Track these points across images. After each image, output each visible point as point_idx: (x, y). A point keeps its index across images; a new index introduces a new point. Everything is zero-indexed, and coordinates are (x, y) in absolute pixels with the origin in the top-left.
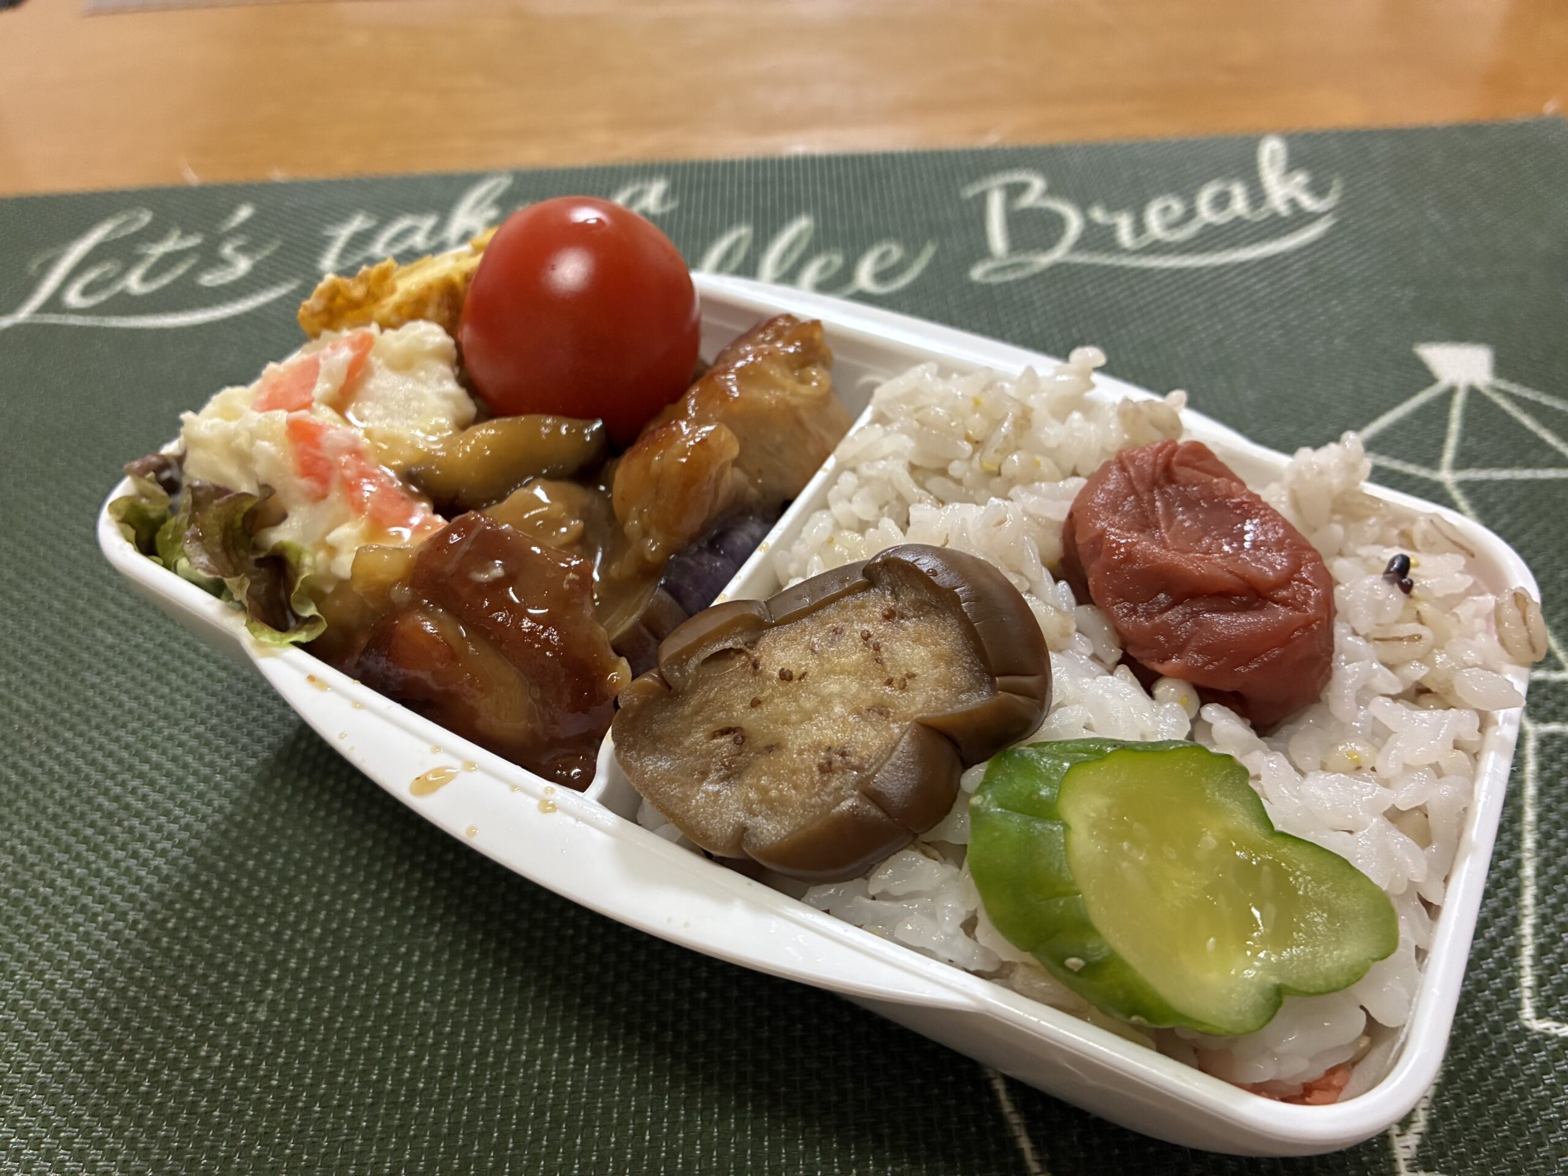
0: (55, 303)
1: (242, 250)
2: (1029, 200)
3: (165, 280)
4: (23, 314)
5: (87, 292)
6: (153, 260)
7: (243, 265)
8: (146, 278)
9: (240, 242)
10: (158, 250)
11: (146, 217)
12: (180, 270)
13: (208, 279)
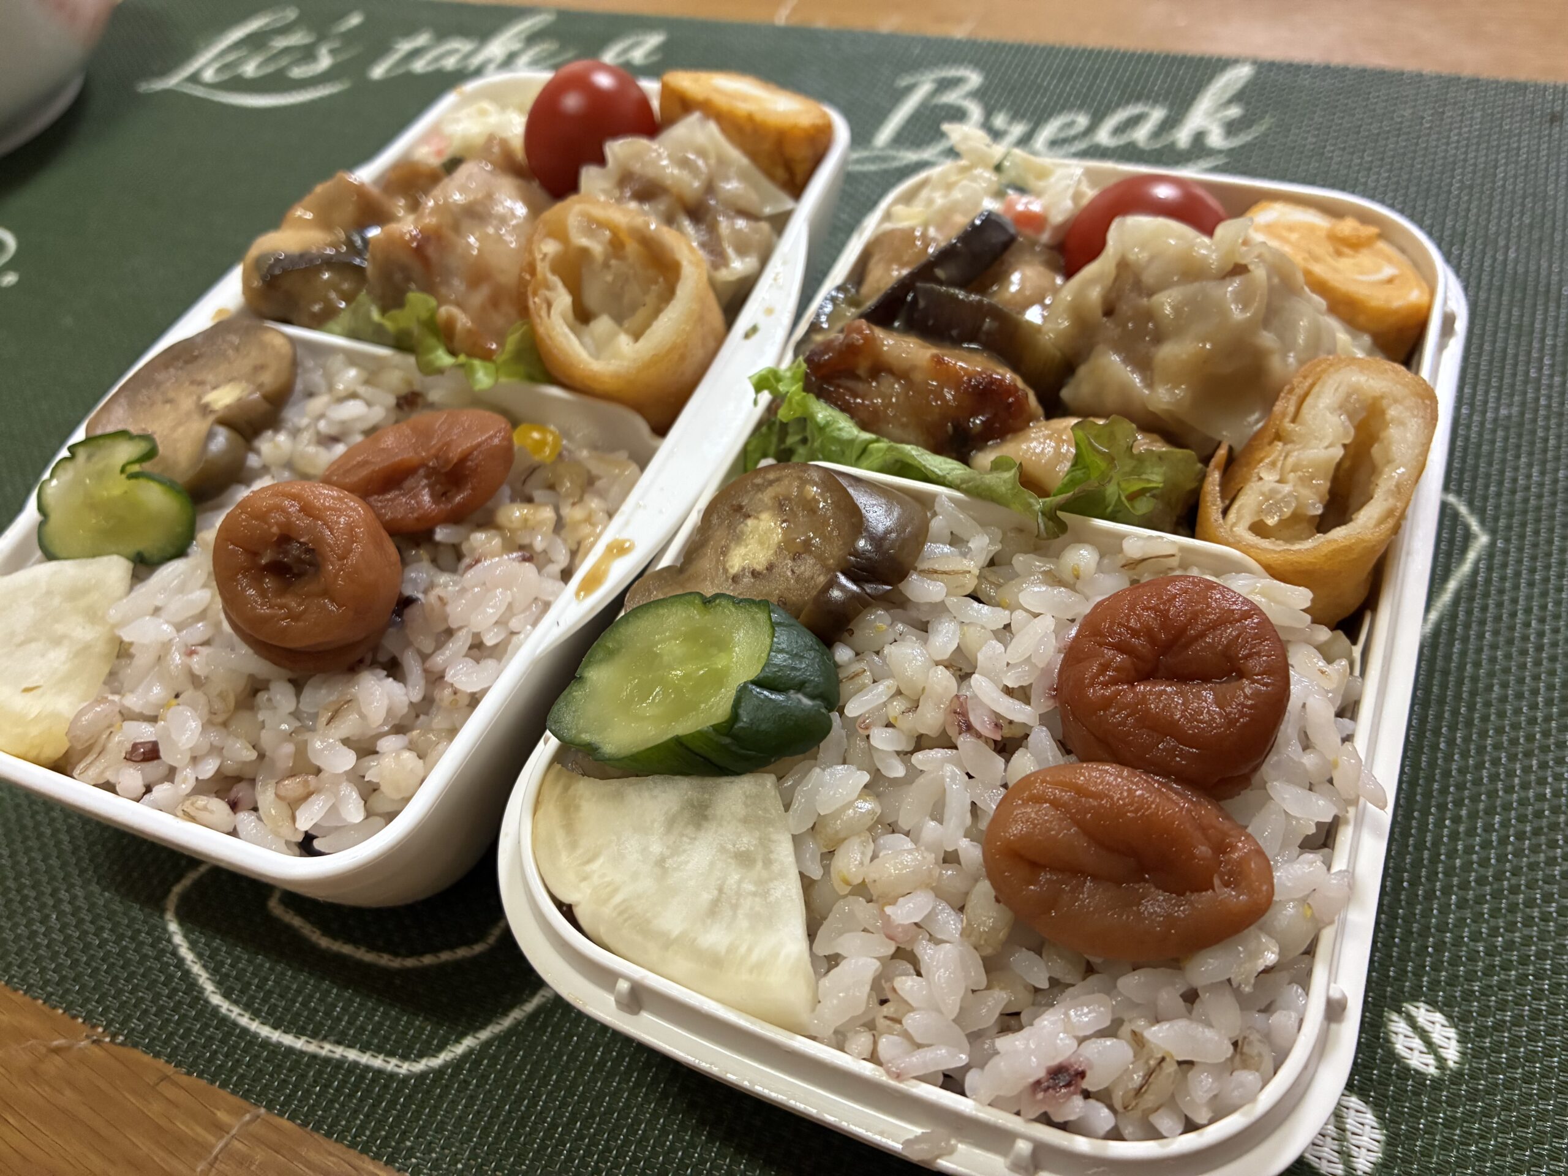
0: (194, 78)
1: (332, 52)
2: (951, 97)
3: (270, 69)
4: (171, 82)
5: (219, 70)
6: (275, 51)
7: (325, 64)
8: (259, 67)
9: (336, 44)
10: (280, 43)
11: (291, 14)
13: (297, 72)
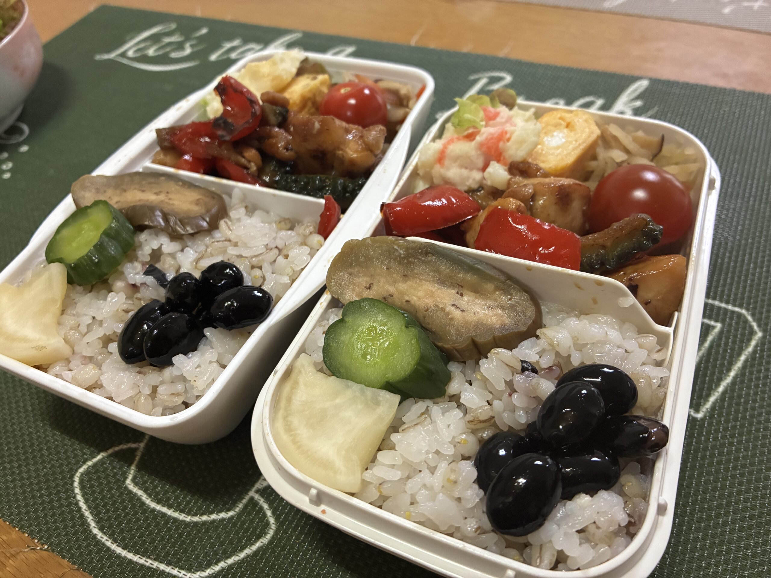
0: (123, 55)
1: (192, 46)
3: (161, 52)
4: (112, 56)
5: (136, 51)
6: (164, 44)
7: (188, 51)
8: (156, 50)
9: (194, 42)
10: (167, 40)
11: (173, 26)
12: (168, 49)
13: (174, 55)
